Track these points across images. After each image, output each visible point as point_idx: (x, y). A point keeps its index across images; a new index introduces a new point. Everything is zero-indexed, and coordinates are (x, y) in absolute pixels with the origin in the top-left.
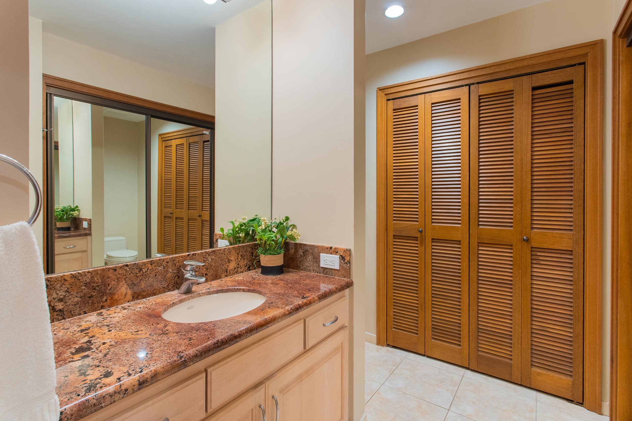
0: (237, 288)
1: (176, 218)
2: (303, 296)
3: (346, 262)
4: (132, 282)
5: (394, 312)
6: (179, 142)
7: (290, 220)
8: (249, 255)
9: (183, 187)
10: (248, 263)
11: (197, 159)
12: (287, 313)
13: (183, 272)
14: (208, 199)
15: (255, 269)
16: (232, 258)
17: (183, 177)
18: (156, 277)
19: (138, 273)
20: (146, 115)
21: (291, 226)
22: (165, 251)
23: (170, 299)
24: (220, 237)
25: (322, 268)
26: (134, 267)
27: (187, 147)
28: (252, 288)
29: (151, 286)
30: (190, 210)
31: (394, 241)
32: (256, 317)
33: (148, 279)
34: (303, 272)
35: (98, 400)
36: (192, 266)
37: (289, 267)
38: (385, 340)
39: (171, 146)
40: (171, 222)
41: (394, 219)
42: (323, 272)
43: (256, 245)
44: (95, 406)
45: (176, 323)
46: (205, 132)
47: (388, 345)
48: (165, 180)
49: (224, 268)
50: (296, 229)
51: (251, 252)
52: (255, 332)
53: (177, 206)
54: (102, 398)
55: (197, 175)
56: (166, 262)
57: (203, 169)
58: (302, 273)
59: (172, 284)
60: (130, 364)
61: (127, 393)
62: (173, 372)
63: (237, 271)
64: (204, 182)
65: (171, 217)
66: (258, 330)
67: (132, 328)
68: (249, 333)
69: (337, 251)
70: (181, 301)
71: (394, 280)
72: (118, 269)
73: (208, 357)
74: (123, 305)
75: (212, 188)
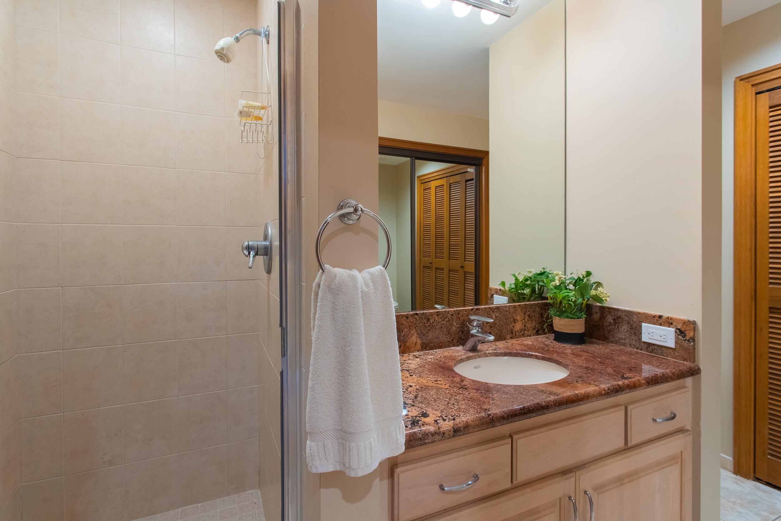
0: (529, 354)
1: (436, 269)
2: (623, 376)
3: (687, 339)
4: (421, 332)
5: (770, 429)
6: (438, 183)
7: (592, 276)
8: (538, 316)
9: (443, 233)
10: (537, 325)
11: (459, 202)
12: (603, 392)
13: (468, 327)
14: (473, 247)
15: (545, 334)
16: (518, 318)
17: (443, 223)
18: (442, 329)
19: (426, 323)
20: (411, 158)
21: (594, 283)
22: (424, 305)
23: (457, 354)
24: (496, 292)
25: (645, 343)
26: (423, 317)
27: (448, 188)
28: (548, 356)
29: (437, 338)
30: (450, 260)
31: (771, 317)
32: (563, 390)
33: (435, 331)
34: (614, 346)
35: (423, 435)
36: (478, 322)
37: (591, 336)
38: (752, 470)
39: (430, 188)
40: (430, 273)
41: (771, 281)
42: (647, 349)
43: (546, 305)
44: (421, 440)
45: (472, 380)
46: (469, 170)
47: (758, 479)
48: (424, 226)
49: (509, 328)
50: (602, 288)
51: (540, 312)
52: (564, 407)
53: (436, 255)
54: (426, 435)
55: (459, 219)
56: (451, 315)
57: (466, 212)
58: (612, 346)
59: (457, 338)
60: (441, 410)
61: (444, 436)
62: (482, 428)
63: (524, 334)
64: (467, 227)
65: (430, 267)
66: (567, 405)
67: (430, 376)
68: (558, 406)
69: (670, 321)
70: (468, 358)
71: (771, 378)
72: (410, 317)
73: (514, 422)
74: (415, 354)
75: (477, 235)
